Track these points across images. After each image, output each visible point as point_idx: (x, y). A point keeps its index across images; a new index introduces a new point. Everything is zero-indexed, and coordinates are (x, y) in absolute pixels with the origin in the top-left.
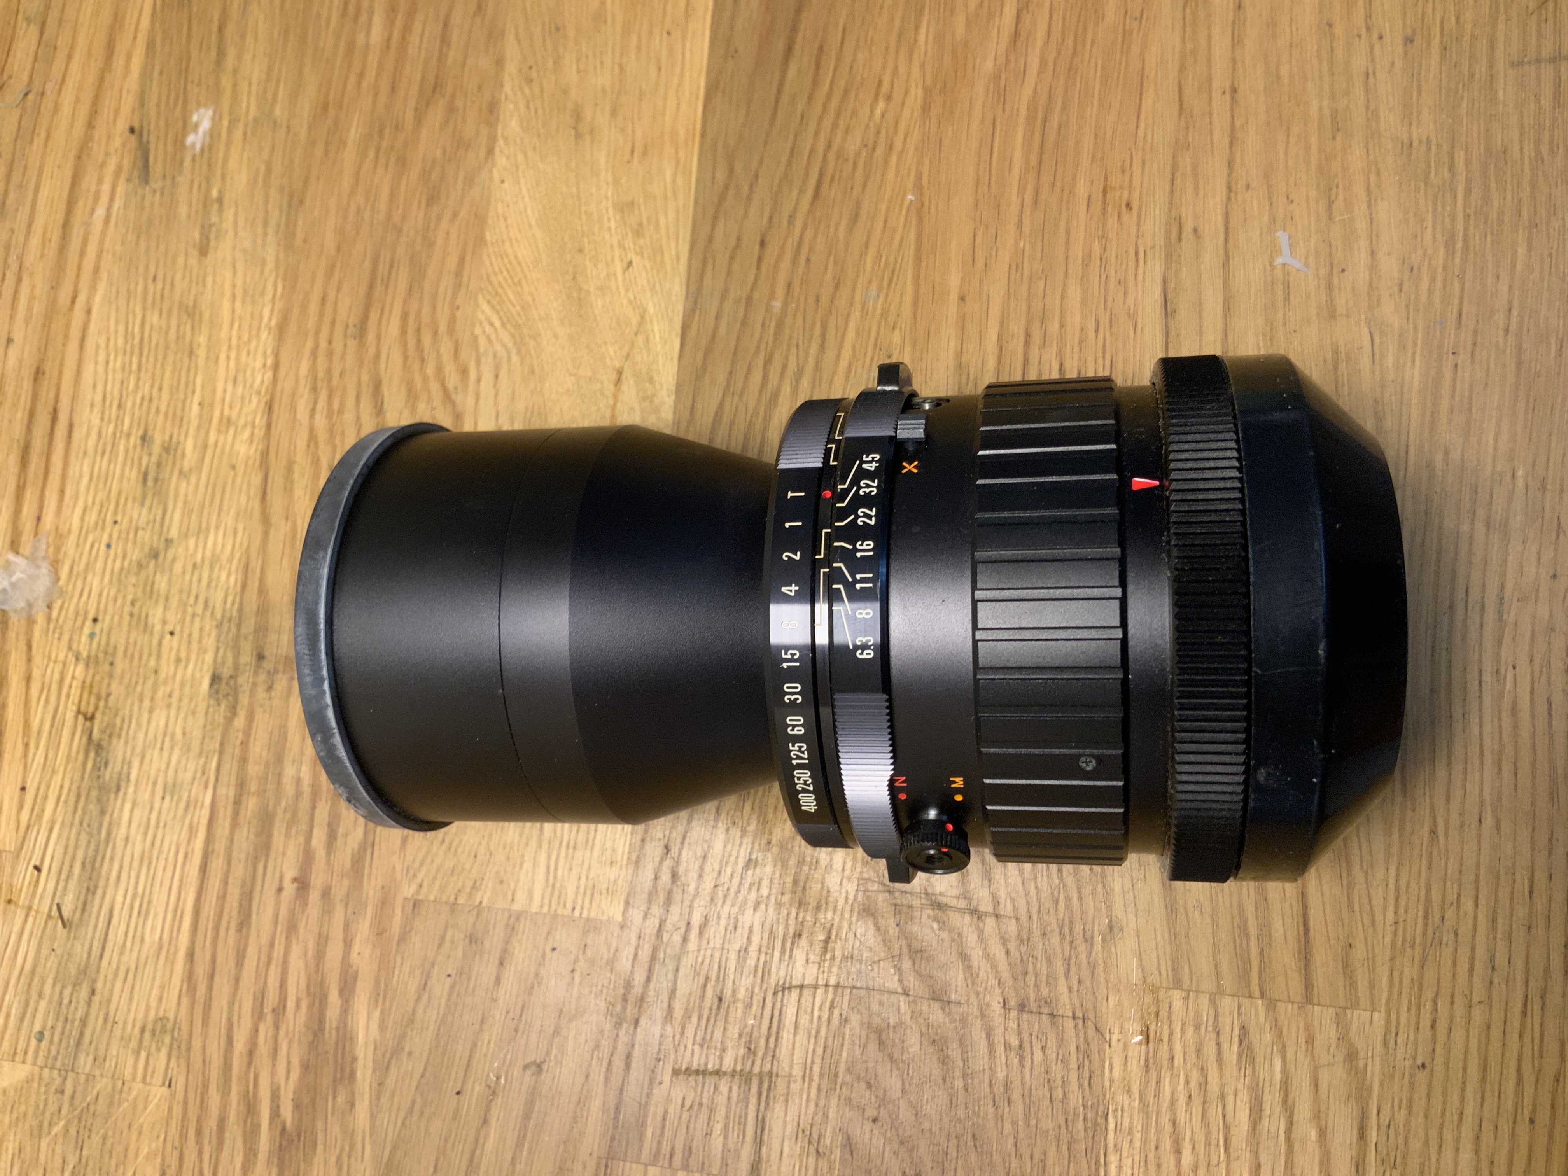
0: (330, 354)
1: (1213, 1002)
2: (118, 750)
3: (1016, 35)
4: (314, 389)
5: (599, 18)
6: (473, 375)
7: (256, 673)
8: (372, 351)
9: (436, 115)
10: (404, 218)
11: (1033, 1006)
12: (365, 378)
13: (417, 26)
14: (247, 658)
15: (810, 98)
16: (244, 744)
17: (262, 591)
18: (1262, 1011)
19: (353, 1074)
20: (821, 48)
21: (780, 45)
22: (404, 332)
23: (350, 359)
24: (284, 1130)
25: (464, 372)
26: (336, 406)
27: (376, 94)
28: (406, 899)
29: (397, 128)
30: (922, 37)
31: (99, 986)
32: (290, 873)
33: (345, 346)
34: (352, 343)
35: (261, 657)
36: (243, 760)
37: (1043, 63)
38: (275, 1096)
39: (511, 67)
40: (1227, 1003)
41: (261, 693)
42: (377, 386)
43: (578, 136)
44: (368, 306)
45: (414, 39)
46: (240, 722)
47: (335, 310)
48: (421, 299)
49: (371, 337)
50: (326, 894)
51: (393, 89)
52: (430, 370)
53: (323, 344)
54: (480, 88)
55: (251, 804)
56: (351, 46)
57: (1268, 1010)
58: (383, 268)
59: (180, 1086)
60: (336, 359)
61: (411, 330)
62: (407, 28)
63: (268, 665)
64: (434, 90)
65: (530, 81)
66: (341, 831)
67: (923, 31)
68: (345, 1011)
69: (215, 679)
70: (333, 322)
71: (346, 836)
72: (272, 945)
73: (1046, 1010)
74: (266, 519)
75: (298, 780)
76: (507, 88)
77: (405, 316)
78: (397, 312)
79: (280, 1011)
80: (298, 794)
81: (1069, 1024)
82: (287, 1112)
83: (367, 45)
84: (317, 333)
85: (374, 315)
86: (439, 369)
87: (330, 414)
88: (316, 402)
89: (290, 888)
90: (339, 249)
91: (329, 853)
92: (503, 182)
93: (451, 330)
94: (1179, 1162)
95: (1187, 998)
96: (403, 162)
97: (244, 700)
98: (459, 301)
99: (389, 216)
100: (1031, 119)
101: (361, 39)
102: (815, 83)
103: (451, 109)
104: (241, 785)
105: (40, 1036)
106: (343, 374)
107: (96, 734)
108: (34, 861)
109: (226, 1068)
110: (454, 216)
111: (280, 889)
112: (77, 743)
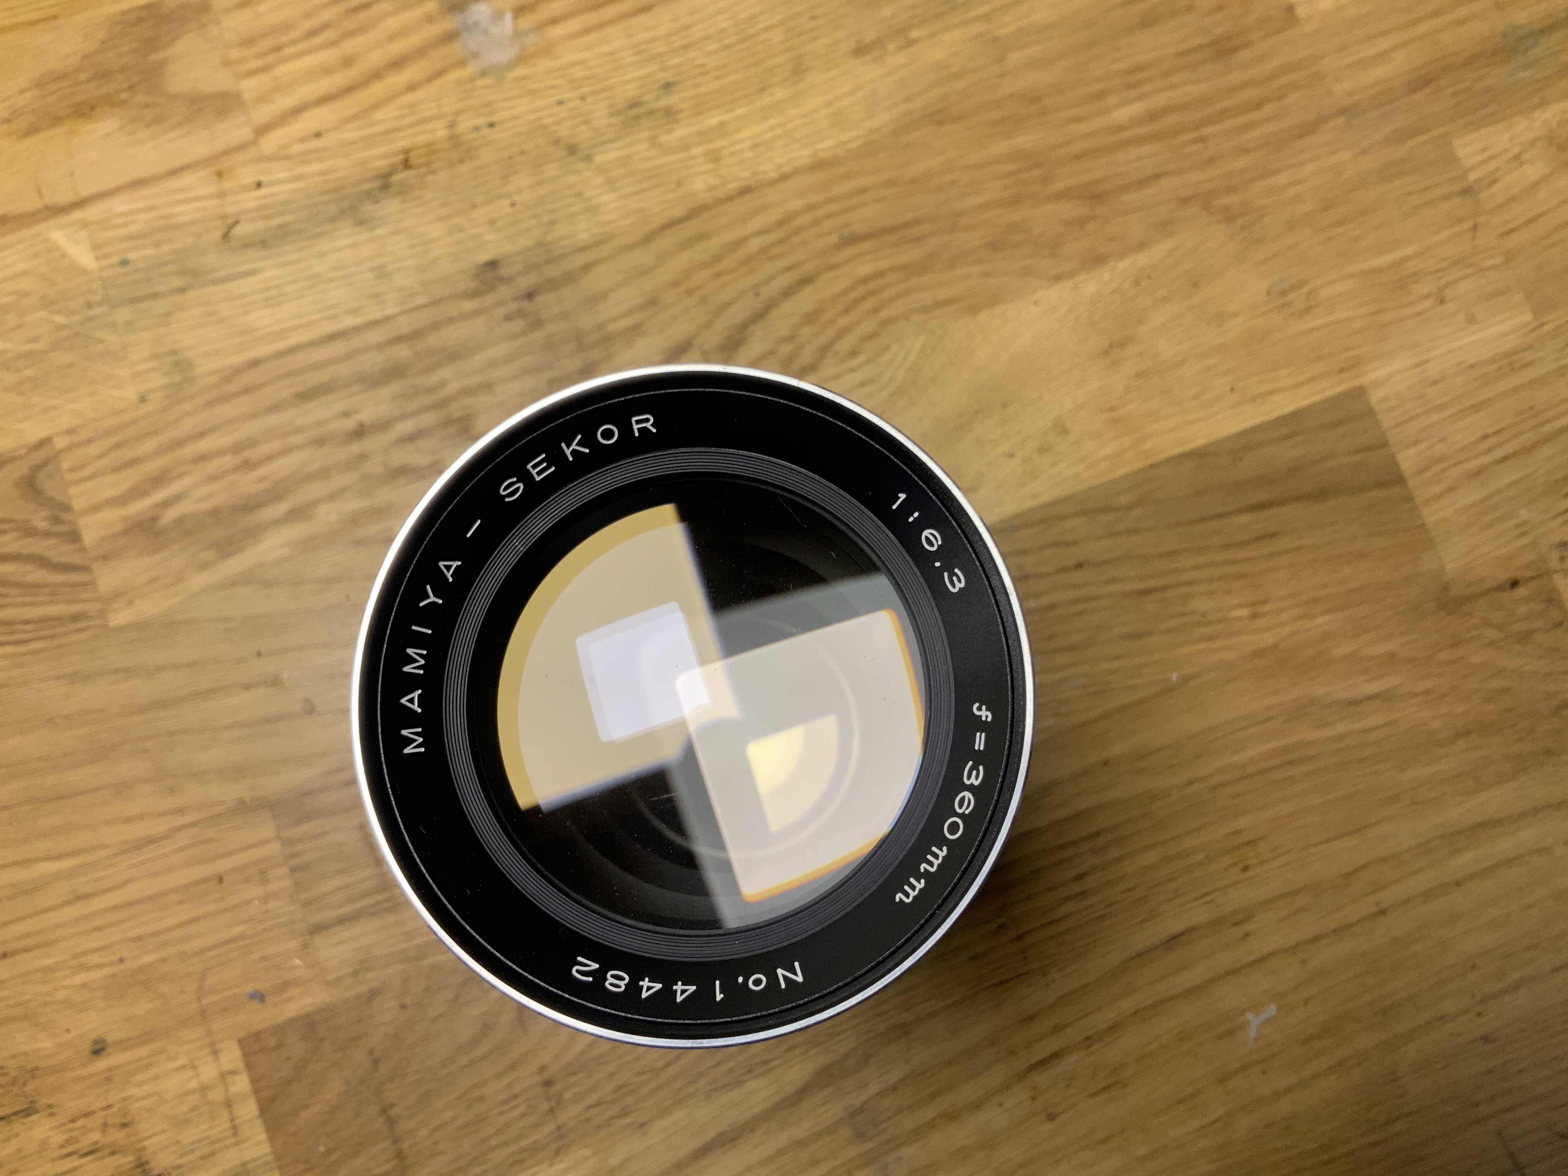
0: (817, 222)
2: (394, 205)
3: (1354, 703)
4: (780, 224)
5: (1221, 318)
6: (855, 362)
7: (516, 299)
8: (839, 259)
9: (1070, 210)
10: (965, 229)
11: (553, 1090)
12: (810, 266)
13: (1145, 150)
14: (525, 283)
15: (1226, 546)
16: (450, 320)
17: (587, 268)
19: (228, 556)
20: (1274, 535)
21: (1262, 496)
22: (865, 280)
23: (819, 244)
25: (854, 353)
26: (775, 251)
27: (1067, 143)
29: (1045, 179)
30: (1320, 620)
31: (190, 294)
32: (365, 416)
33: (830, 233)
34: (834, 239)
35: (530, 295)
36: (436, 326)
37: (1341, 738)
38: (178, 498)
39: (1142, 259)
41: (501, 311)
42: (807, 281)
43: (1105, 353)
44: (872, 236)
45: (1133, 153)
46: (468, 306)
47: (858, 206)
48: (900, 282)
49: (848, 252)
50: (362, 457)
51: (1078, 157)
52: (844, 321)
53: (821, 212)
54: (1113, 239)
55: (403, 352)
56: (1102, 94)
59: (146, 409)
60: (814, 231)
61: (871, 286)
62: (1139, 141)
63: (526, 305)
64: (1093, 197)
65: (1137, 282)
67: (1326, 618)
68: (277, 523)
69: (493, 265)
70: (846, 211)
72: (297, 431)
73: (553, 1103)
74: (648, 239)
76: (1123, 265)
77: (879, 274)
78: (881, 265)
79: (247, 466)
80: (431, 390)
81: (551, 1127)
82: (171, 515)
83: (1108, 111)
84: (831, 200)
85: (867, 245)
86: (847, 330)
87: (764, 250)
88: (770, 231)
89: (350, 423)
90: (913, 181)
91: (396, 442)
92: (1035, 303)
93: (884, 323)
96: (1015, 201)
97: (488, 299)
98: (913, 317)
99: (963, 213)
100: (1286, 750)
101: (1113, 100)
102: (1241, 544)
103: (1082, 222)
104: (416, 335)
105: (124, 263)
106: (804, 243)
107: (395, 178)
108: (264, 179)
109: (178, 443)
110: (987, 275)
111: (346, 415)
112: (381, 164)
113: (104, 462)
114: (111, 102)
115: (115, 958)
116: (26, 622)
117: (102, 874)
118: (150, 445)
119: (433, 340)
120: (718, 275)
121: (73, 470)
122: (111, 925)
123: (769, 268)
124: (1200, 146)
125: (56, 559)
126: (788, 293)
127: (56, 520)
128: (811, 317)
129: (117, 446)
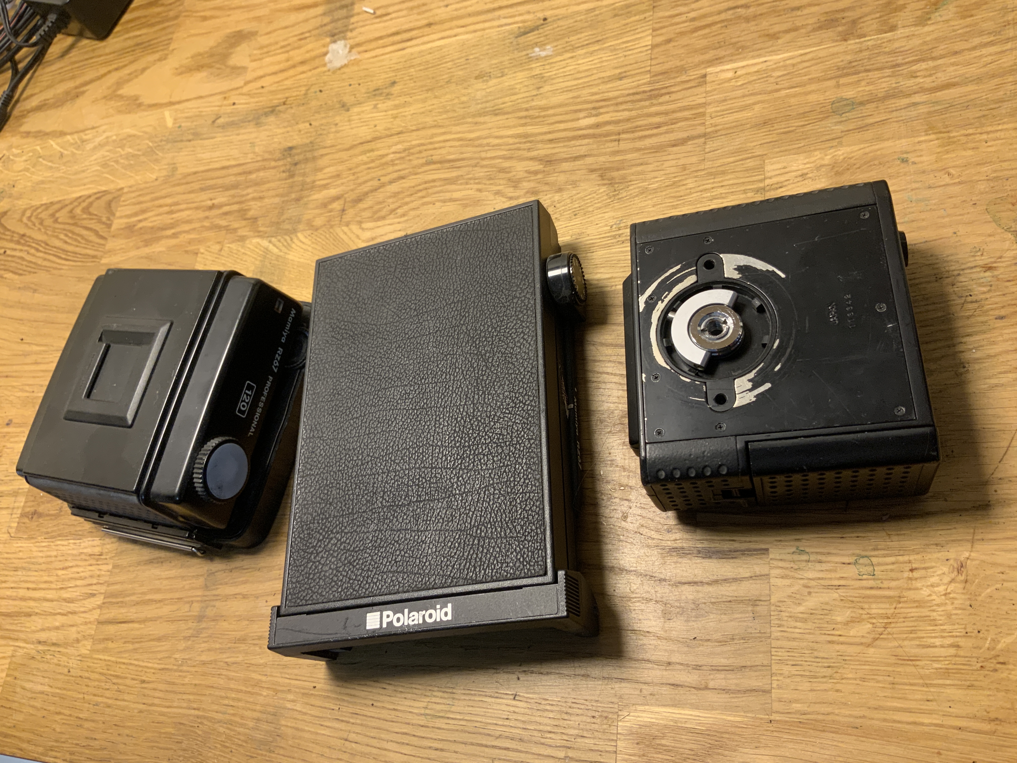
0: (420, 152)
1: (106, 582)
2: (272, 119)
4: (405, 150)
6: (402, 219)
7: (291, 164)
8: (420, 170)
9: (536, 166)
10: (482, 167)
12: (407, 172)
13: (587, 141)
14: (297, 158)
16: (264, 169)
17: (322, 156)
18: (99, 603)
22: (426, 182)
23: (415, 162)
24: (134, 226)
25: (404, 215)
26: (396, 162)
27: (549, 133)
28: (199, 249)
29: (529, 149)
31: (192, 143)
32: (216, 202)
33: (423, 158)
34: (424, 161)
35: (296, 164)
36: (258, 170)
38: (145, 219)
40: (103, 589)
41: (282, 169)
42: (403, 178)
44: (440, 162)
46: (273, 164)
47: (440, 148)
48: (440, 186)
49: (426, 168)
50: (206, 218)
51: (551, 141)
52: (407, 199)
53: (425, 148)
55: (242, 179)
56: (580, 111)
57: (98, 605)
58: (458, 164)
59: (157, 183)
60: (417, 156)
61: (426, 185)
62: (585, 137)
63: (292, 167)
64: (548, 161)
66: (227, 217)
68: (167, 237)
69: (291, 148)
70: (435, 149)
71: (225, 219)
72: (193, 203)
74: (351, 148)
75: (248, 194)
77: (434, 181)
78: (437, 176)
79: (171, 212)
80: (243, 196)
82: (140, 225)
83: (577, 119)
85: (437, 166)
86: (407, 203)
88: (399, 153)
89: (209, 203)
90: (471, 140)
91: (220, 214)
93: (424, 204)
94: (60, 569)
95: (108, 571)
96: (511, 157)
97: (281, 163)
98: (437, 204)
99: (483, 159)
101: (583, 115)
103: (537, 173)
104: (249, 173)
105: (180, 127)
106: (410, 160)
107: (278, 108)
108: (236, 102)
109: (157, 199)
110: (480, 190)
111: (211, 200)
112: (276, 102)
113: (133, 200)
114: (210, 66)
115: (31, 390)
116: (80, 254)
117: (47, 356)
118: (148, 198)
119: (253, 176)
120: (369, 168)
121: (124, 201)
122: (38, 377)
123: (391, 169)
124: (617, 143)
125: (101, 233)
126: (391, 182)
127: (109, 219)
128: (395, 195)
129: (140, 195)
